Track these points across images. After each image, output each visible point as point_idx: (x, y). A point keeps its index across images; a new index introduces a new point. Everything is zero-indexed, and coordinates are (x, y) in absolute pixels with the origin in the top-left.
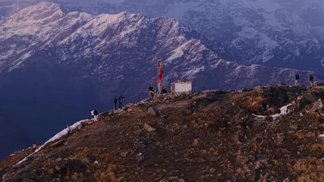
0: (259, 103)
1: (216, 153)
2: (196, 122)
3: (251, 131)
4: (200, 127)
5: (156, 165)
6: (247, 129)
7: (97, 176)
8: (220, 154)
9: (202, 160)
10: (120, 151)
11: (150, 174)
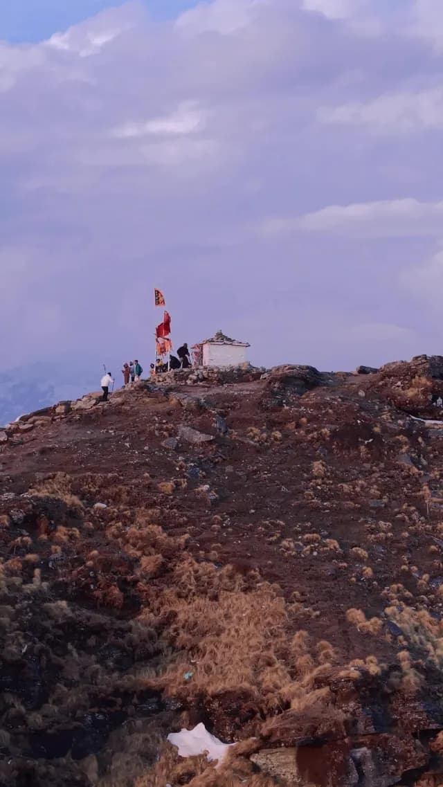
0: (424, 392)
1: (374, 490)
2: (298, 426)
3: (430, 448)
4: (313, 438)
5: (253, 511)
6: (419, 444)
7: (116, 537)
8: (383, 492)
9: (351, 504)
10: (151, 480)
11: (251, 529)
